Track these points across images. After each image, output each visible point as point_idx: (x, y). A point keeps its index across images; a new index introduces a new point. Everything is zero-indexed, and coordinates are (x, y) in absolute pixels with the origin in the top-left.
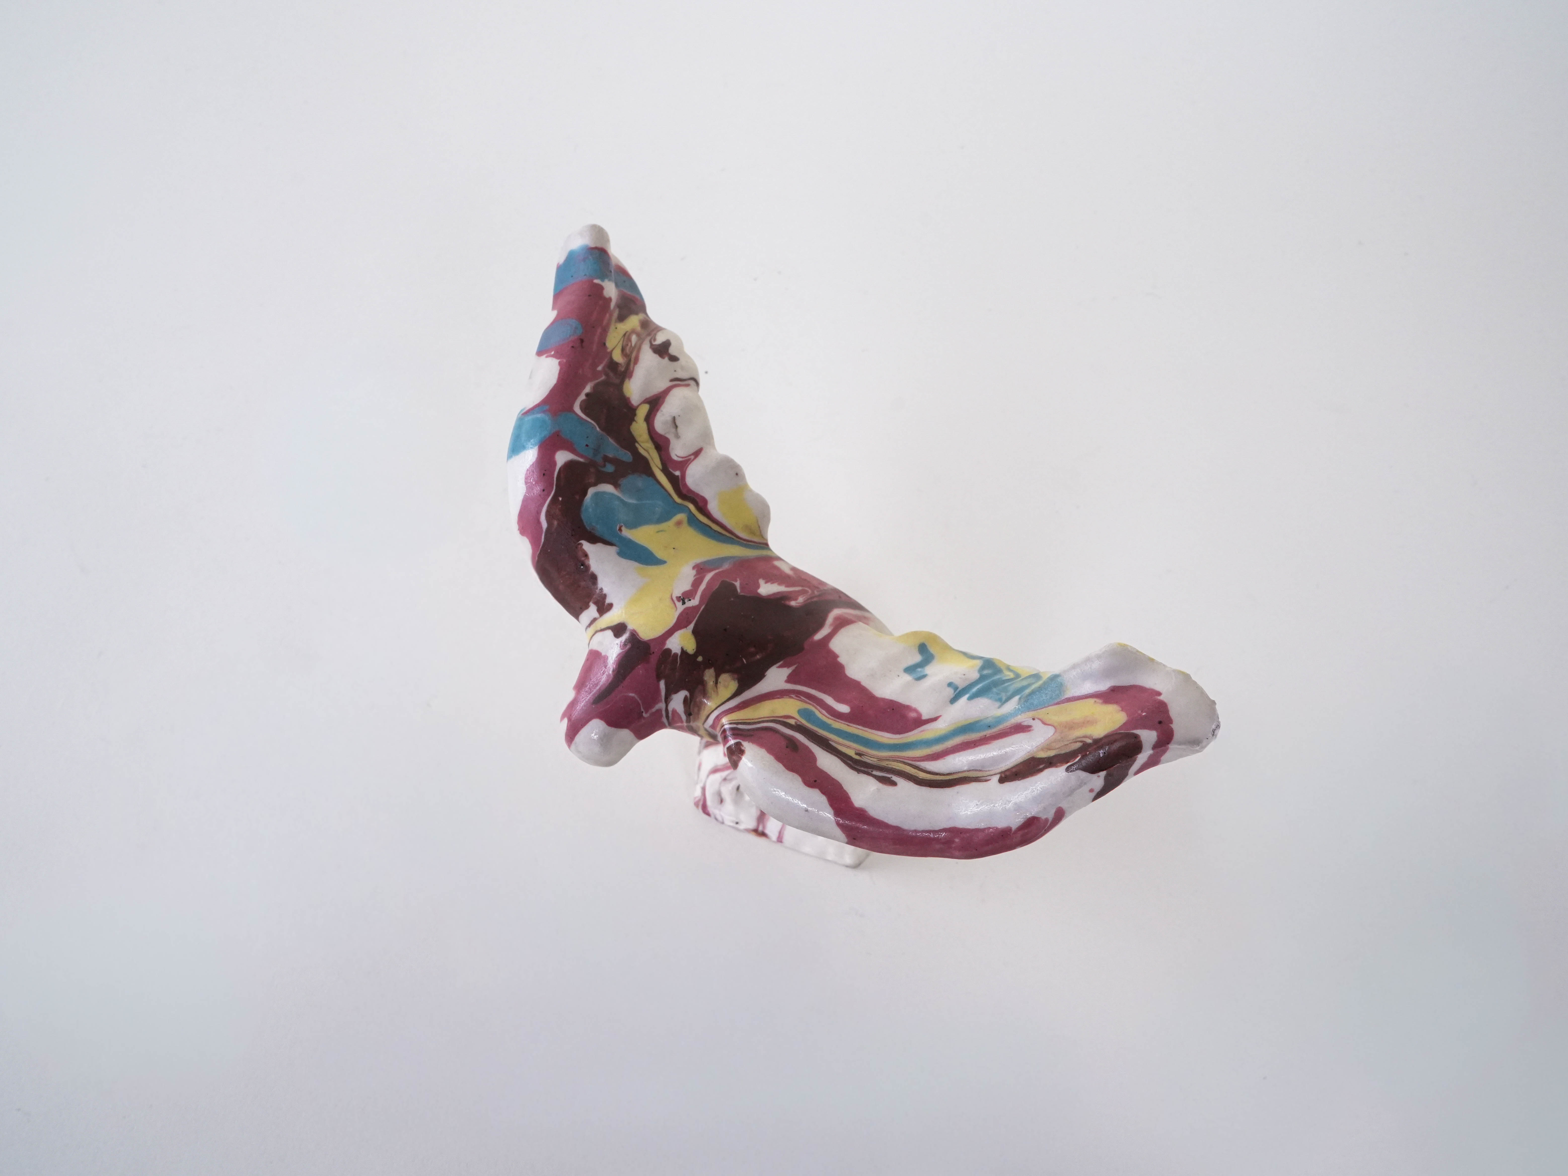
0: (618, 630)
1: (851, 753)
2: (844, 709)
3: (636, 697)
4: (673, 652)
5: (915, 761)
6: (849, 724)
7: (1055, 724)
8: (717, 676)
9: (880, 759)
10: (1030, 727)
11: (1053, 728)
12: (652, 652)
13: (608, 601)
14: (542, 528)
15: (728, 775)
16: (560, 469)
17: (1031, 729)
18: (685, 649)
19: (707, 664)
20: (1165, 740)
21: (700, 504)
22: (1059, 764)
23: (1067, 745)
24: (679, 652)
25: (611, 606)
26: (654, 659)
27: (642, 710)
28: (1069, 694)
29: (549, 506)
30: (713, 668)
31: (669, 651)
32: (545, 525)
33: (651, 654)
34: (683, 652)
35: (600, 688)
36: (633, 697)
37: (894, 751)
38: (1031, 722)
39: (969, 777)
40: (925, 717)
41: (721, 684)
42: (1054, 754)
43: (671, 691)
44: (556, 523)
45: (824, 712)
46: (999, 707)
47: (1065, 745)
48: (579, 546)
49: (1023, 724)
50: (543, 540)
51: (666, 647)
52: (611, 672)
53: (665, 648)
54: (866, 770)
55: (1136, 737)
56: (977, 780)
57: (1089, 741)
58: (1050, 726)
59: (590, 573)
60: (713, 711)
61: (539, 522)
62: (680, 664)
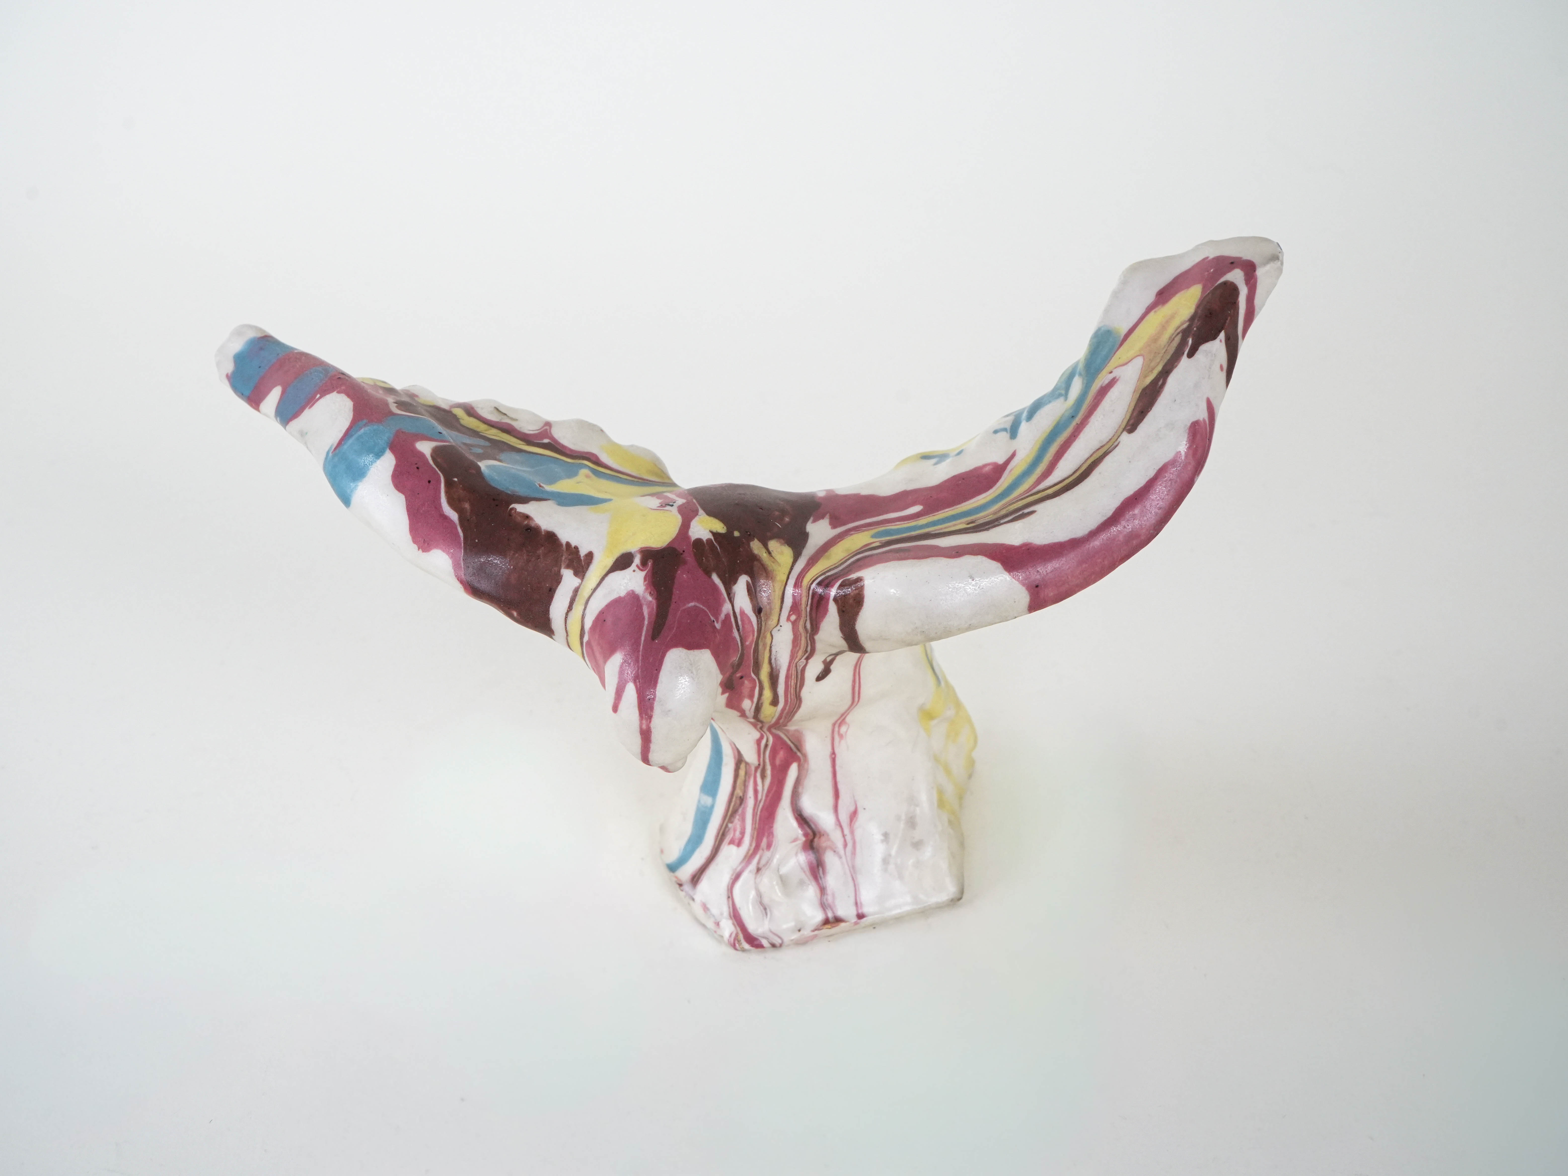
0: (623, 562)
1: (964, 526)
2: (917, 509)
3: (698, 605)
4: (705, 540)
5: (1030, 491)
6: (933, 515)
7: (1138, 354)
8: (766, 546)
9: (995, 513)
10: (1114, 378)
11: (1138, 357)
12: (681, 552)
13: (583, 552)
14: (452, 521)
15: (758, 863)
16: (432, 456)
17: (1117, 378)
18: (715, 531)
19: (749, 536)
20: (1250, 269)
21: (594, 459)
22: (1176, 364)
23: (1166, 350)
24: (711, 536)
25: (590, 556)
26: (689, 558)
27: (712, 618)
28: (1124, 330)
29: (447, 492)
30: (756, 540)
31: (699, 541)
32: (454, 516)
33: (682, 554)
34: (715, 534)
35: (649, 623)
36: (695, 606)
37: (1000, 501)
38: (1111, 376)
39: (1098, 458)
40: (1001, 461)
41: (774, 551)
42: (1162, 367)
43: (729, 582)
44: (467, 506)
45: (898, 523)
46: (1066, 399)
47: (1165, 353)
48: (513, 511)
49: (1104, 385)
50: (461, 534)
51: (693, 539)
52: (650, 598)
53: (692, 541)
54: (992, 525)
55: (1225, 283)
56: (1106, 454)
57: (1185, 326)
58: (1133, 360)
59: (543, 533)
60: (786, 584)
61: (446, 518)
62: (720, 547)
